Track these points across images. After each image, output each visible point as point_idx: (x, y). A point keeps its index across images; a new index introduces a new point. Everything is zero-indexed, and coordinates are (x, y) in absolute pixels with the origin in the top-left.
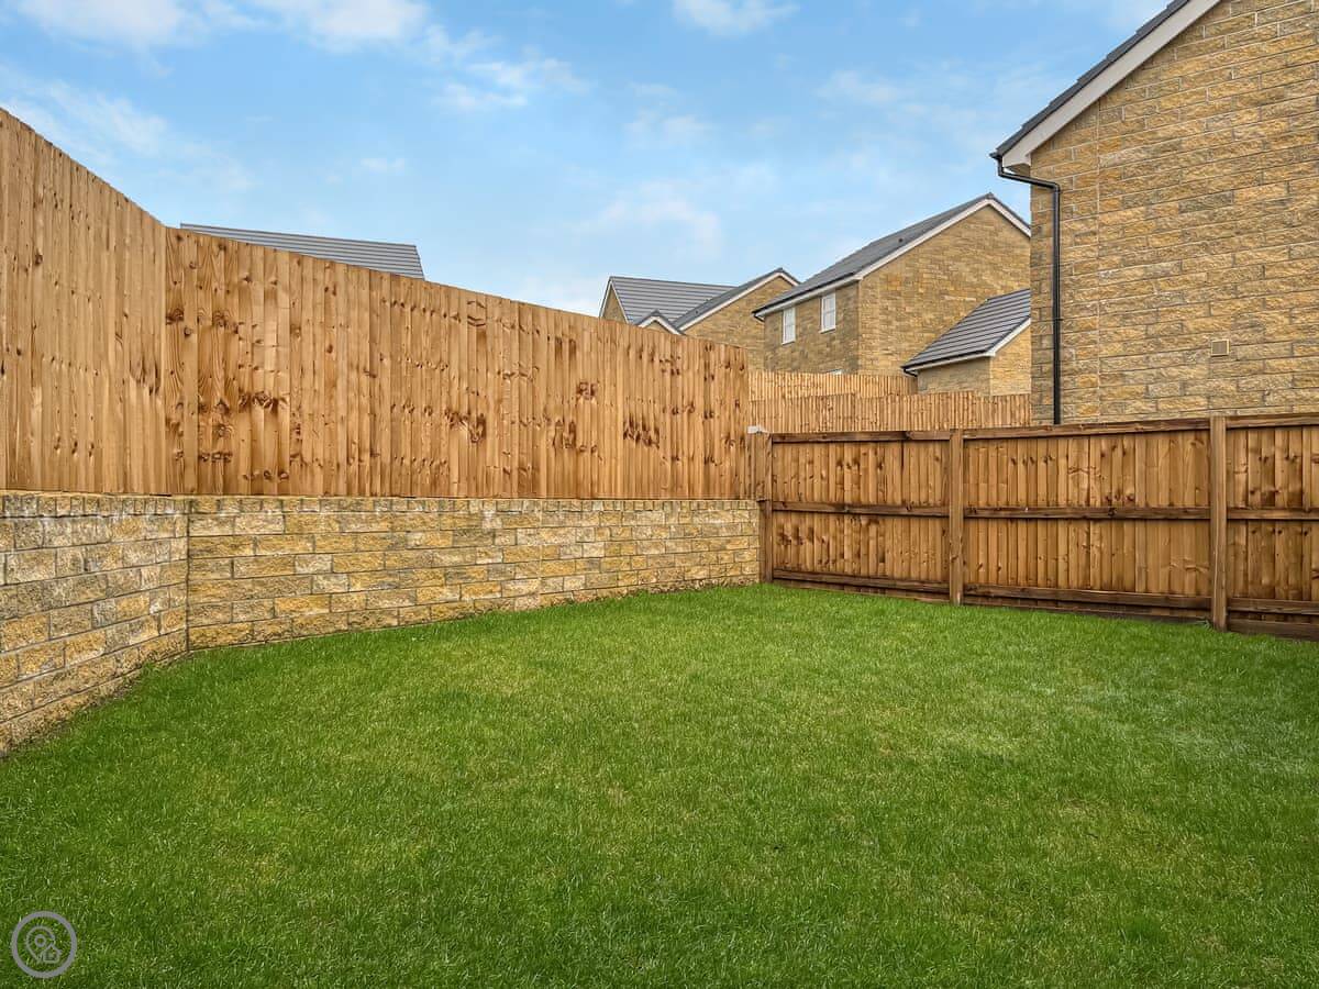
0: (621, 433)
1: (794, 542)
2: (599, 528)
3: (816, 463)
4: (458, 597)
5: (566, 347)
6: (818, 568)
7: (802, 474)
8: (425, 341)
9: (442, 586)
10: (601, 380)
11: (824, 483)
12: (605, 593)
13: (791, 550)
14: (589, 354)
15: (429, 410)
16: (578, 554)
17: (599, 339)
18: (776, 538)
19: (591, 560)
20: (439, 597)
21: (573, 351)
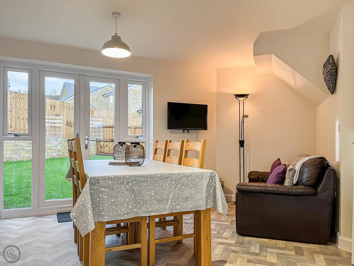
0: (65, 124)
1: (103, 147)
2: (60, 143)
3: (108, 132)
4: (29, 156)
5: (53, 107)
6: (108, 152)
7: (105, 134)
8: (22, 105)
9: (26, 154)
10: (61, 113)
11: (109, 136)
12: (62, 156)
13: (103, 149)
14: (58, 108)
15: (23, 119)
16: (56, 149)
17: (60, 105)
18: (100, 147)
19: (58, 150)
20: (25, 156)
21: (54, 107)
